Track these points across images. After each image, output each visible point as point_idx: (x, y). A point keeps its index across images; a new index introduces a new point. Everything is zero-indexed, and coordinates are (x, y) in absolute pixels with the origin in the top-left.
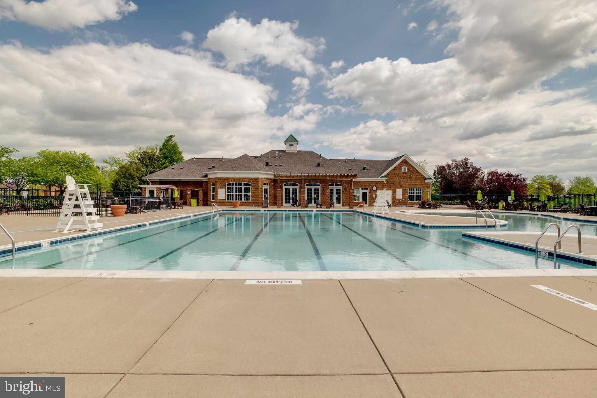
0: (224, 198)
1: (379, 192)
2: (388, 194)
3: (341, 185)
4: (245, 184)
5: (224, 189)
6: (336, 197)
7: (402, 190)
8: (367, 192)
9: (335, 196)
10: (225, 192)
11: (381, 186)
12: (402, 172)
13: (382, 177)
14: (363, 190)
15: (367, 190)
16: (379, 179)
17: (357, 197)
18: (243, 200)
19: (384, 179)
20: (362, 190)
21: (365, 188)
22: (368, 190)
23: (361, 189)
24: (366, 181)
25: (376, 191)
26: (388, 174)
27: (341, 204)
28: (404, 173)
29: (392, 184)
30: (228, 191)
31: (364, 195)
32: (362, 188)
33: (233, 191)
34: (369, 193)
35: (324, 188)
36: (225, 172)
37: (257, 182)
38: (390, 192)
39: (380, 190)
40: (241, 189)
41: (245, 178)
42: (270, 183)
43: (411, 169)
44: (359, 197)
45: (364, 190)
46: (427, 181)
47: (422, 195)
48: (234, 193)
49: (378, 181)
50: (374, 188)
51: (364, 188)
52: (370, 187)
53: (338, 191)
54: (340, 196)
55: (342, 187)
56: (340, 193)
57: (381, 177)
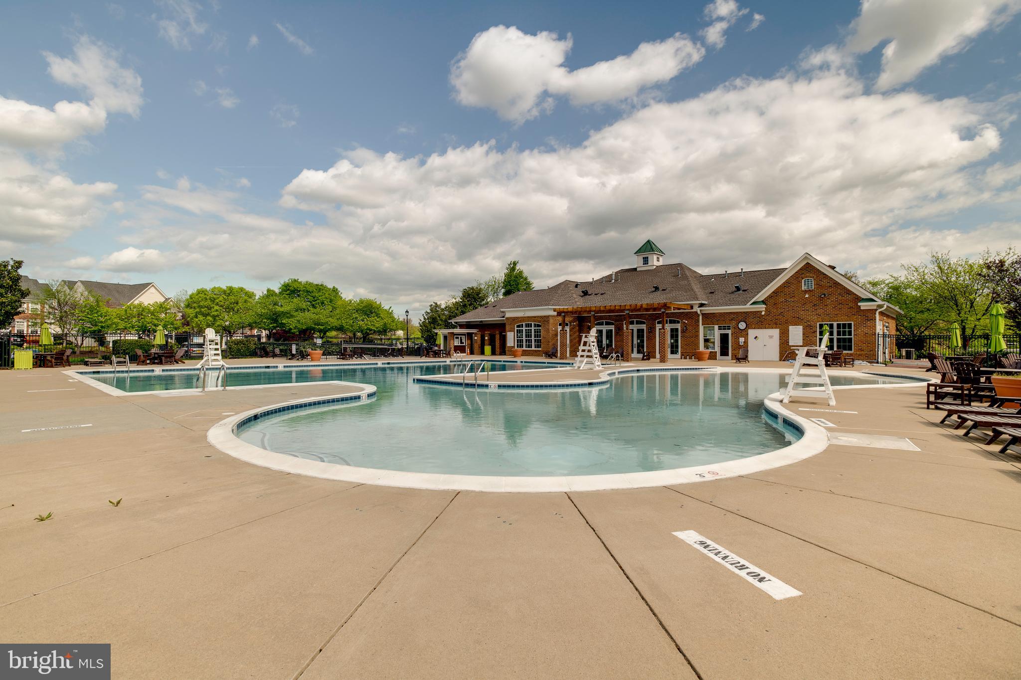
0: (513, 345)
1: (752, 333)
2: (771, 337)
3: (678, 322)
4: (535, 325)
5: (513, 333)
6: (671, 343)
7: (802, 327)
8: (729, 332)
9: (669, 341)
10: (514, 336)
11: (757, 321)
12: (803, 291)
13: (754, 303)
14: (721, 329)
15: (728, 329)
16: (748, 307)
17: (712, 342)
18: (524, 348)
19: (762, 308)
20: (719, 329)
21: (725, 326)
22: (730, 329)
23: (716, 327)
24: (727, 313)
25: (746, 330)
26: (770, 297)
27: (679, 356)
28: (806, 292)
29: (780, 317)
30: (517, 335)
31: (724, 339)
32: (719, 327)
33: (522, 335)
34: (732, 334)
35: (651, 328)
36: (514, 309)
37: (548, 322)
38: (776, 333)
39: (755, 328)
40: (531, 332)
41: (535, 317)
42: (570, 323)
43: (825, 282)
44: (714, 343)
45: (724, 329)
46: (864, 305)
47: (852, 337)
48: (524, 338)
49: (750, 312)
50: (742, 326)
51: (723, 327)
52: (734, 323)
53: (674, 333)
54: (677, 341)
55: (680, 325)
56: (677, 336)
57: (751, 304)
